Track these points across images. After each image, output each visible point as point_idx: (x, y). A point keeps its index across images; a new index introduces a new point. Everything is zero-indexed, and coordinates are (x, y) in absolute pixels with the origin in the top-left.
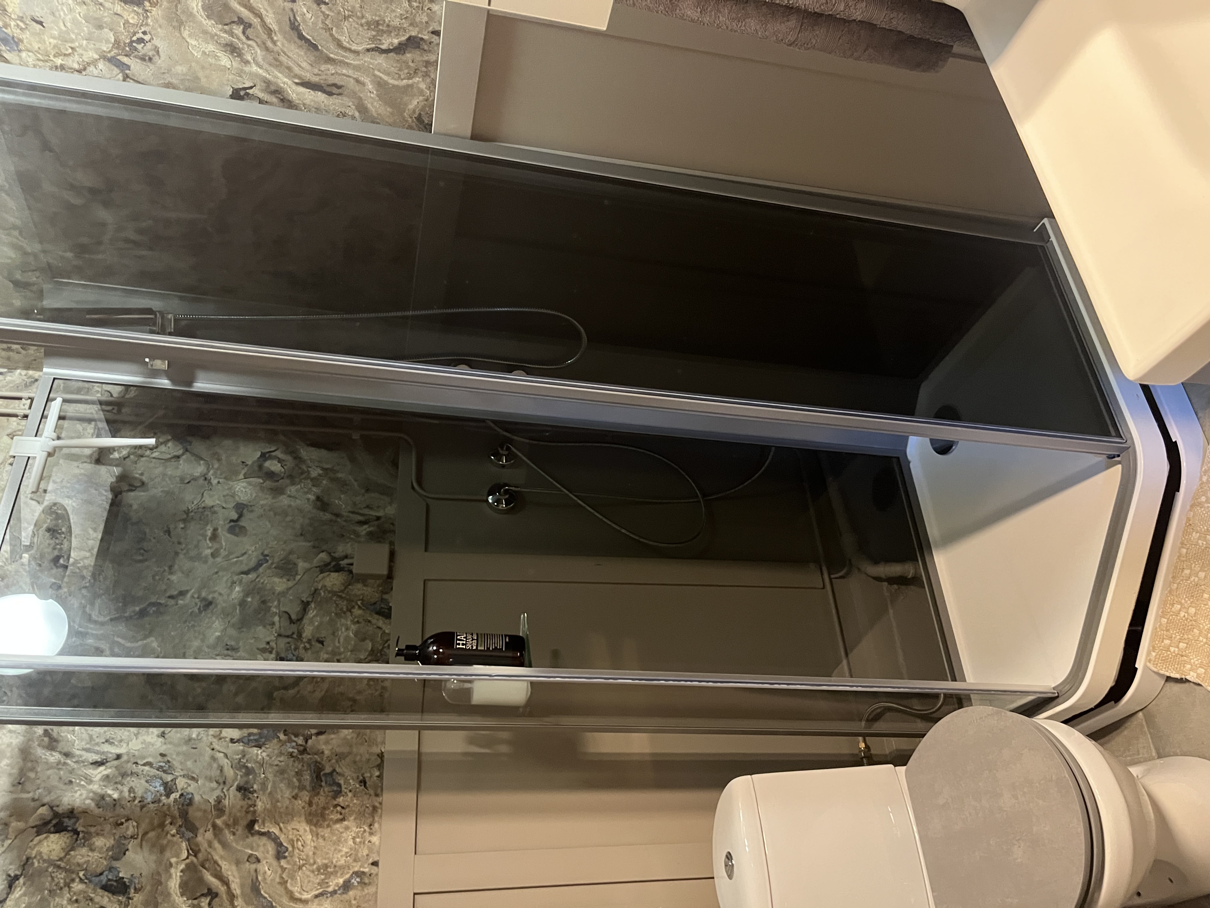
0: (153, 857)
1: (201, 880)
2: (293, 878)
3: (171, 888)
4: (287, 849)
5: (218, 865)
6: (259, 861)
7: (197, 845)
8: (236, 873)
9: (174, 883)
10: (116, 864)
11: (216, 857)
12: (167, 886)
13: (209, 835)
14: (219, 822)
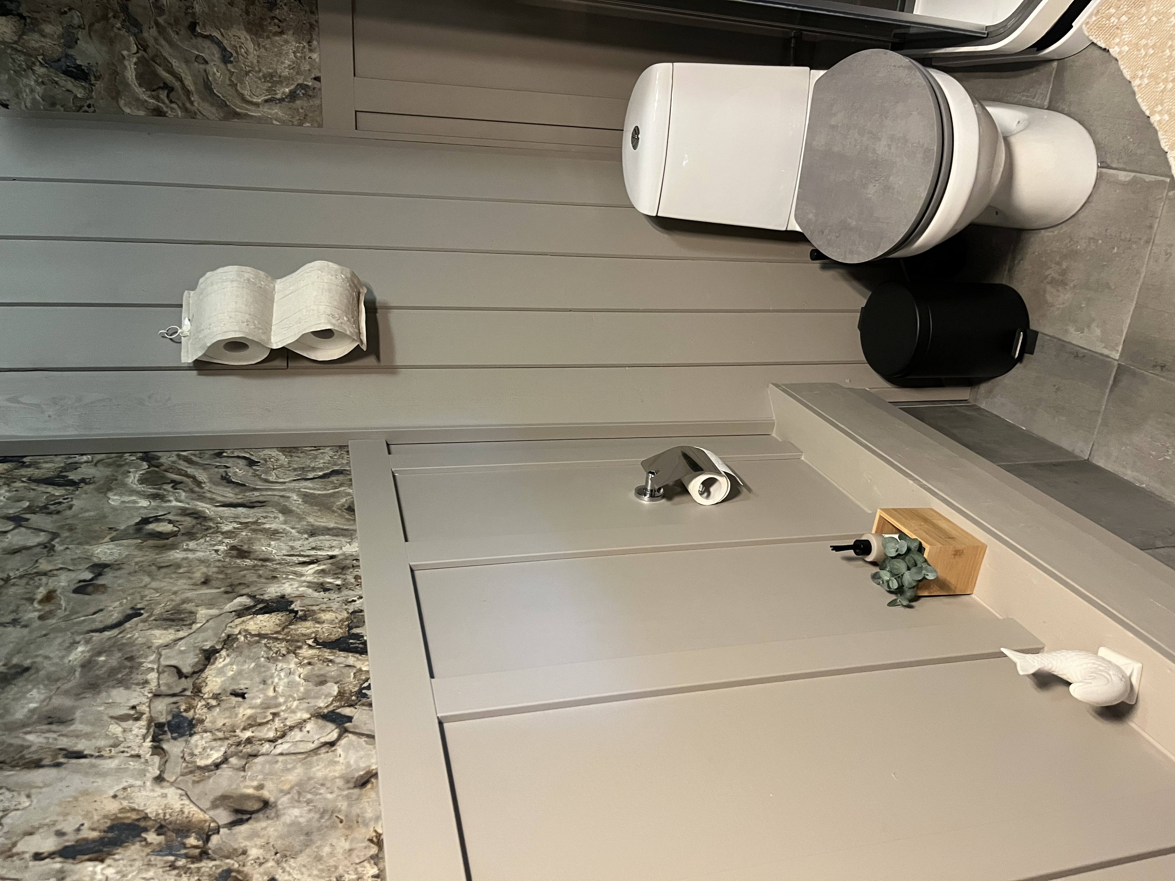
0: (104, 49)
1: (156, 75)
2: (242, 82)
3: (128, 78)
4: (232, 55)
5: (168, 61)
6: (206, 62)
7: (144, 40)
8: (187, 72)
9: (131, 74)
10: (71, 52)
11: (166, 55)
12: (124, 76)
13: (154, 31)
14: (161, 20)
